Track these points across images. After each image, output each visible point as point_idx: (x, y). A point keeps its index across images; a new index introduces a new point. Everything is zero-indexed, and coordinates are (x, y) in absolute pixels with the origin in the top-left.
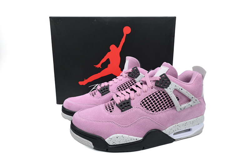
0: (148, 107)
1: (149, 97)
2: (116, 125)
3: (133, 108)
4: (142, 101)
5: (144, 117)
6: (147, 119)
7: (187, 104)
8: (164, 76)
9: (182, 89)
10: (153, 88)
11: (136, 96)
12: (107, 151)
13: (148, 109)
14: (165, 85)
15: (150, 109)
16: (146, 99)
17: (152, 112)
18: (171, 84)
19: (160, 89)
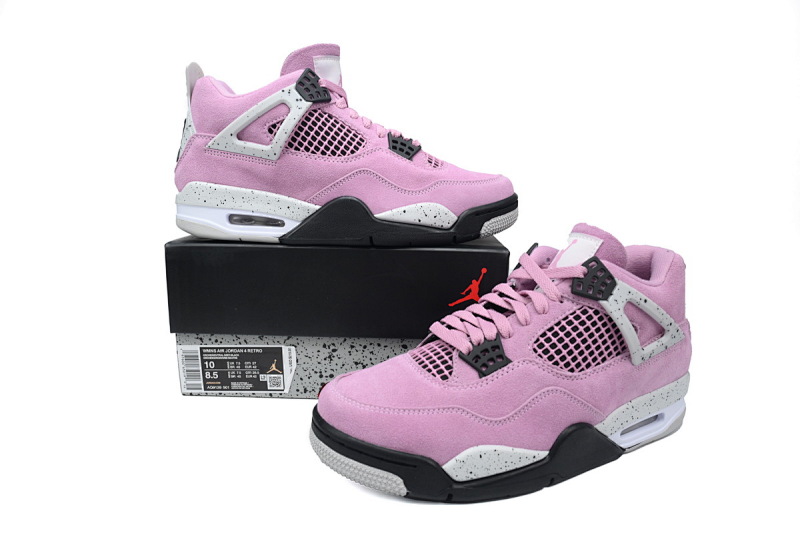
0: (557, 358)
1: (556, 329)
2: (473, 418)
3: (515, 362)
4: (538, 340)
5: (550, 388)
6: (559, 392)
7: (656, 343)
8: (593, 263)
9: (646, 301)
10: (565, 301)
11: (517, 326)
12: (449, 500)
13: (556, 363)
14: (601, 292)
15: (562, 364)
16: (549, 334)
17: (570, 374)
18: (617, 287)
19: (586, 304)
